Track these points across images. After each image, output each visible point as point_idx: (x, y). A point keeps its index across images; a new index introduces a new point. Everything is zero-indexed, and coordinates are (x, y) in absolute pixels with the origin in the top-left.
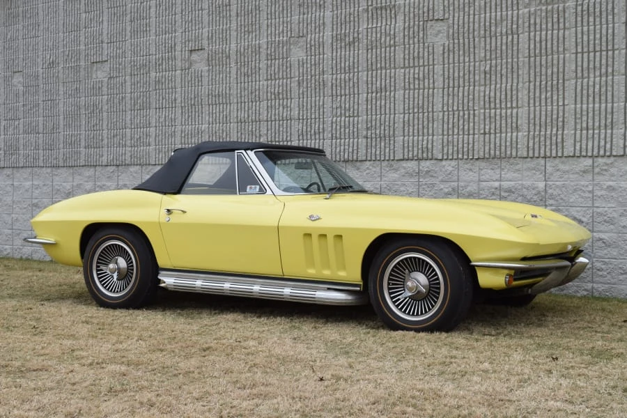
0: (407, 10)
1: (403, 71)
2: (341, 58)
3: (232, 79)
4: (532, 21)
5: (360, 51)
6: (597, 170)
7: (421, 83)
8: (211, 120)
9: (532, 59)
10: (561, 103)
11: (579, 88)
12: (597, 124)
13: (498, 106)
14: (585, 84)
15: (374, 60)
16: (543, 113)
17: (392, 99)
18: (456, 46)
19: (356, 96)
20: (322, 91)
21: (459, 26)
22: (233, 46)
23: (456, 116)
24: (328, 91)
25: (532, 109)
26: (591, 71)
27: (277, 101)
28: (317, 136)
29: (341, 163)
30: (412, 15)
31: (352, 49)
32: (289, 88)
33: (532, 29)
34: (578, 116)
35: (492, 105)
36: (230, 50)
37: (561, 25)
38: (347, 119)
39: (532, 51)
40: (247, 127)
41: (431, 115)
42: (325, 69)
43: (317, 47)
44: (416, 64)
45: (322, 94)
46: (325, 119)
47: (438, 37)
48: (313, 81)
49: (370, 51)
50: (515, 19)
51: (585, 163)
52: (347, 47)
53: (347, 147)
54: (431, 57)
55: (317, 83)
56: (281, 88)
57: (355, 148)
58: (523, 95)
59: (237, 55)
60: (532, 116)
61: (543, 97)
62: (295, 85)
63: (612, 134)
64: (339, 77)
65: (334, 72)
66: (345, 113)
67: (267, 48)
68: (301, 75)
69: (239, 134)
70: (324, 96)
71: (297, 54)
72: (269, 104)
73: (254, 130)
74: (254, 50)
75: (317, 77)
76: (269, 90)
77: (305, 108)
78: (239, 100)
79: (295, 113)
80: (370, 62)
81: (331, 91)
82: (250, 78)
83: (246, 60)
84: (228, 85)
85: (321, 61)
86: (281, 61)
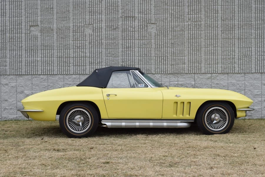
0: (140, 19)
1: (138, 41)
2: (110, 34)
3: (54, 39)
4: (190, 27)
5: (119, 32)
6: (212, 78)
7: (146, 46)
8: (42, 56)
9: (189, 40)
10: (200, 56)
11: (206, 51)
12: (212, 63)
13: (177, 55)
14: (208, 49)
15: (125, 36)
16: (194, 59)
17: (133, 51)
18: (160, 33)
19: (117, 49)
20: (101, 47)
21: (161, 26)
22: (55, 26)
23: (160, 58)
24: (104, 46)
25: (190, 57)
26: (210, 46)
27: (78, 49)
28: (99, 64)
30: (142, 21)
31: (115, 31)
32: (84, 44)
33: (189, 30)
34: (206, 60)
35: (175, 55)
36: (53, 27)
37: (200, 29)
38: (113, 58)
39: (189, 37)
40: (62, 60)
41: (150, 58)
42: (103, 38)
43: (99, 29)
44: (144, 39)
45: (101, 48)
46: (102, 58)
47: (153, 30)
48: (97, 42)
49: (123, 33)
50: (183, 26)
51: (209, 76)
52: (113, 30)
54: (150, 37)
56: (80, 44)
58: (186, 52)
59: (57, 30)
60: (190, 59)
61: (193, 53)
62: (87, 43)
63: (217, 66)
64: (109, 41)
65: (107, 39)
66: (112, 55)
67: (73, 28)
68: (91, 40)
69: (58, 63)
70: (102, 49)
71: (88, 31)
72: (74, 51)
73: (66, 61)
74: (66, 28)
75: (99, 41)
76: (74, 45)
77: (92, 53)
78: (58, 48)
79: (88, 55)
80: (123, 37)
81: (105, 47)
82: (64, 39)
83: (62, 32)
84: (52, 42)
85: (100, 35)
86: (80, 33)
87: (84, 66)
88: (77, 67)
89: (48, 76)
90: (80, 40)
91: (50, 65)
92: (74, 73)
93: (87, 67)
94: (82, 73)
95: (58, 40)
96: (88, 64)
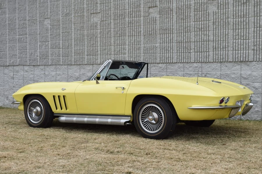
2: (238, 11)
3: (173, 21)
5: (250, 7)
8: (161, 41)
19: (248, 29)
20: (227, 27)
22: (175, 5)
24: (231, 27)
27: (201, 32)
28: (224, 49)
29: (238, 62)
31: (245, 6)
32: (207, 25)
36: (172, 7)
38: (242, 41)
40: (182, 45)
42: (229, 16)
43: (224, 5)
45: (227, 29)
46: (229, 41)
48: (222, 22)
49: (256, 7)
52: (242, 5)
53: (242, 55)
55: (224, 23)
56: (203, 26)
57: (247, 55)
59: (177, 9)
62: (211, 24)
64: (237, 20)
65: (235, 17)
66: (241, 38)
67: (195, 6)
68: (215, 19)
69: (178, 48)
70: (228, 29)
71: (212, 8)
72: (196, 34)
73: (187, 46)
74: (187, 7)
75: (224, 20)
76: (196, 26)
77: (217, 36)
78: (178, 32)
79: (211, 38)
80: (256, 12)
81: (232, 27)
82: (184, 21)
83: (182, 11)
84: (171, 24)
85: (227, 12)
86: (203, 12)
87: (206, 52)
88: (198, 53)
89: (167, 64)
90: (203, 20)
91: (169, 52)
92: (195, 61)
93: (210, 53)
94: (204, 61)
95: (178, 22)
96: (211, 49)
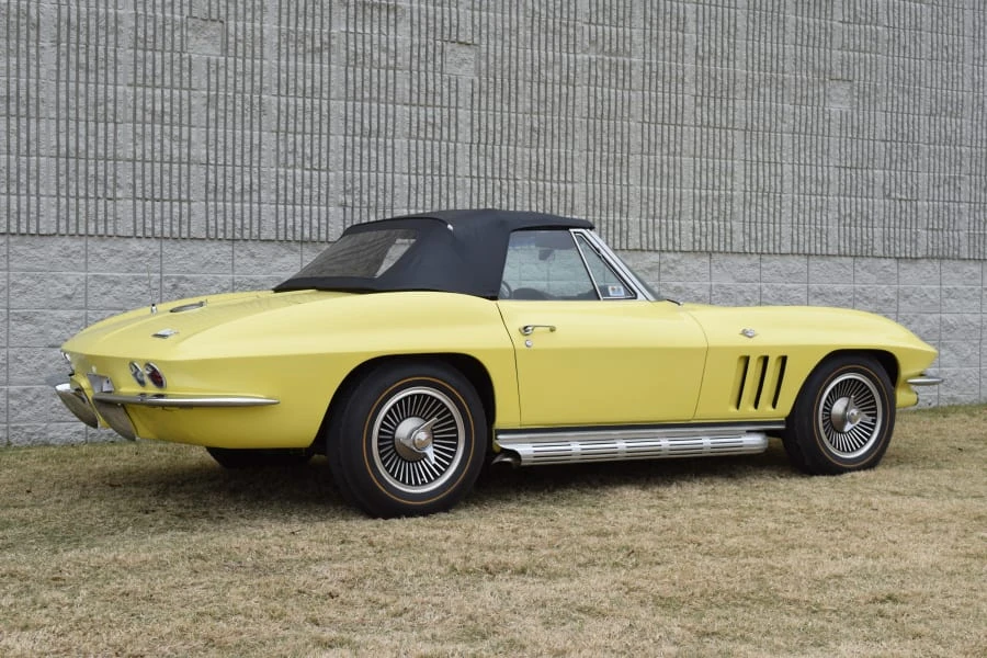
0: (416, 18)
1: (407, 108)
2: (296, 72)
3: (42, 70)
4: (593, 73)
5: (333, 67)
6: (663, 267)
7: (438, 131)
9: (591, 121)
10: (625, 183)
11: (645, 165)
12: (664, 212)
13: (548, 177)
14: (652, 162)
15: (359, 85)
16: (604, 193)
17: (390, 150)
18: (491, 85)
19: (324, 137)
20: (256, 121)
21: (495, 58)
22: (48, 7)
23: (490, 185)
24: (269, 121)
25: (591, 185)
26: (659, 147)
27: (158, 126)
28: (247, 197)
29: (293, 244)
30: (423, 28)
31: (317, 60)
32: (185, 106)
33: (593, 82)
34: (645, 200)
35: (541, 176)
36: (38, 14)
37: (627, 84)
38: (307, 173)
39: (592, 112)
40: (82, 168)
41: (452, 180)
42: (265, 85)
43: (249, 44)
44: (430, 102)
45: (256, 126)
46: (263, 169)
47: (462, 68)
48: (239, 102)
49: (351, 69)
50: (572, 65)
51: (652, 259)
52: (309, 56)
53: (307, 219)
54: (453, 95)
55: (246, 106)
56: (167, 104)
57: (323, 221)
58: (579, 167)
59: (59, 27)
60: (591, 195)
61: (604, 172)
62: (198, 102)
63: (680, 224)
64: (291, 101)
65: (283, 92)
66: (303, 162)
67: (136, 26)
68: (213, 87)
69: (63, 180)
70: (260, 130)
71: (203, 49)
72: (139, 130)
73: (101, 174)
74: (103, 23)
75: (247, 96)
76: (139, 102)
77: (220, 146)
78: (63, 114)
79: (199, 151)
80: (351, 87)
81: (275, 123)
82: (92, 76)
83: (83, 38)
84: (33, 81)
85: (257, 70)
86: (167, 55)
87: (180, 201)
88: (149, 203)
89: (12, 239)
90: (167, 83)
91: (23, 192)
92: (135, 231)
93: (192, 204)
94: (171, 232)
95: (63, 78)
96: (198, 194)
